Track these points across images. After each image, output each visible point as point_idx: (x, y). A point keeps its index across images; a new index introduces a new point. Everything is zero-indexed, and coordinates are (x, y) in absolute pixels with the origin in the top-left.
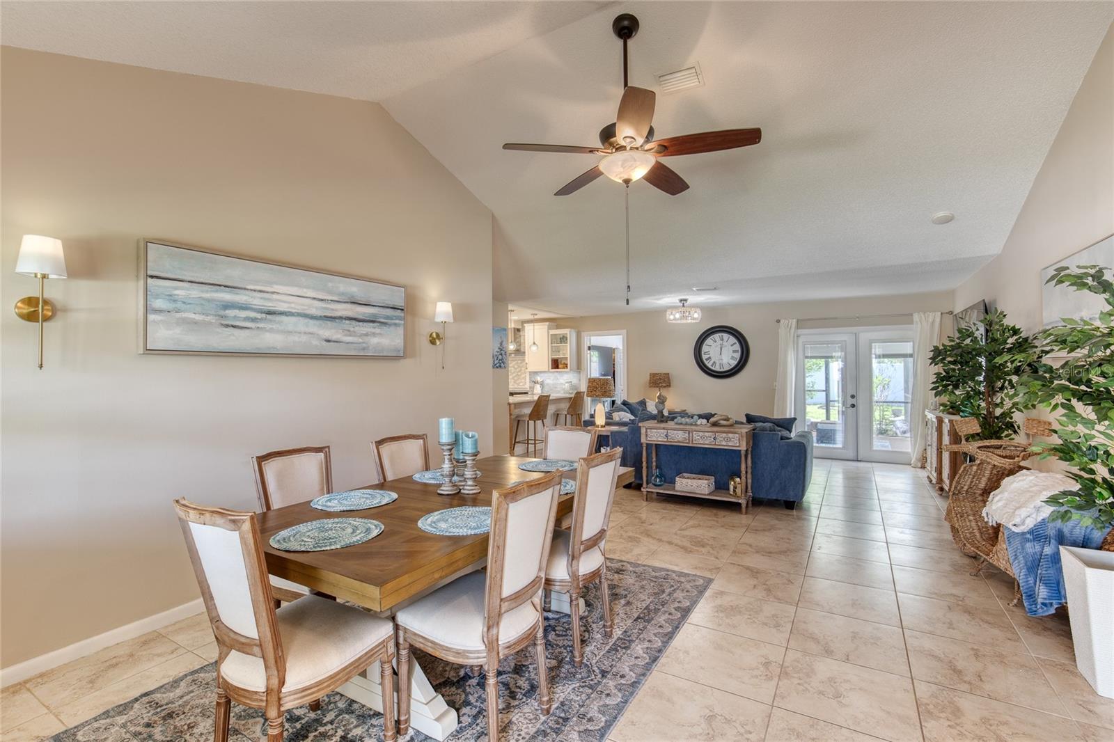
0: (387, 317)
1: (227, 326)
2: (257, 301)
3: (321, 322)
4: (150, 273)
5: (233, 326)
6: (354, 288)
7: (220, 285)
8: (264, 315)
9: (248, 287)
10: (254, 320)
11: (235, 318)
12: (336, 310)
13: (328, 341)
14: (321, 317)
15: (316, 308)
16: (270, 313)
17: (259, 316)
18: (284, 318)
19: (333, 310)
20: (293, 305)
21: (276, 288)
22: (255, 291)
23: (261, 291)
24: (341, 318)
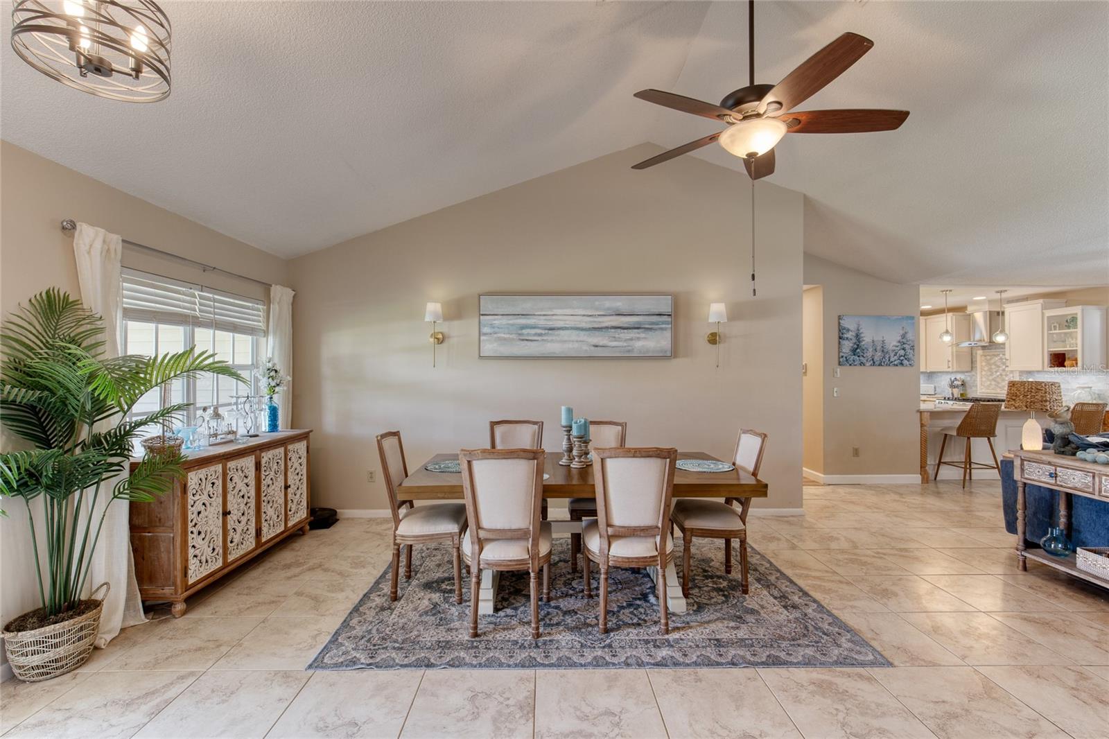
0: (653, 323)
1: (523, 340)
2: (542, 322)
3: (588, 332)
4: (481, 313)
5: (527, 340)
6: (620, 303)
7: (518, 315)
8: (547, 331)
9: (536, 313)
10: (540, 335)
11: (528, 334)
12: (603, 322)
13: (597, 346)
14: (589, 328)
15: (585, 322)
16: (551, 329)
17: (543, 332)
18: (562, 332)
19: (600, 322)
20: (567, 322)
21: (555, 311)
22: (540, 315)
23: (544, 315)
24: (607, 328)
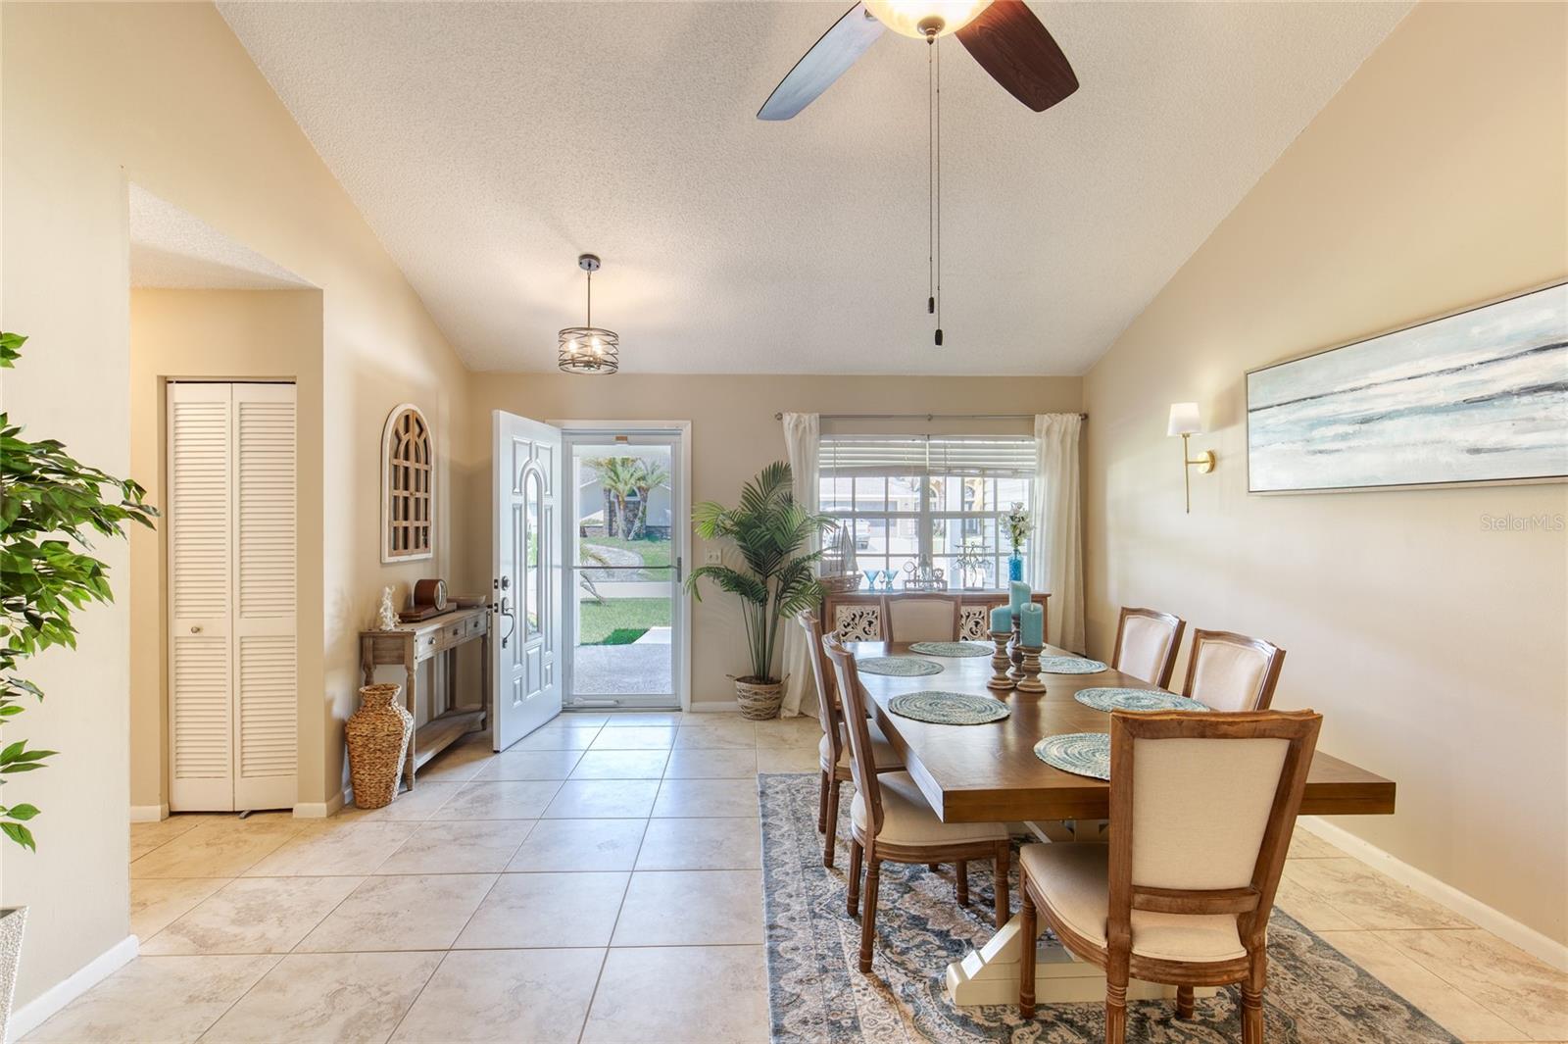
1: (1315, 452)
2: (1346, 406)
3: (1453, 416)
4: (1250, 407)
5: (1320, 452)
7: (1305, 399)
8: (1357, 427)
9: (1336, 390)
10: (1345, 437)
11: (1323, 439)
12: (1493, 381)
13: (1477, 451)
14: (1455, 405)
15: (1447, 391)
16: (1366, 421)
17: (1350, 429)
18: (1388, 424)
19: (1484, 382)
20: (1400, 398)
21: (1373, 377)
22: (1344, 392)
23: (1352, 390)
24: (1507, 394)
